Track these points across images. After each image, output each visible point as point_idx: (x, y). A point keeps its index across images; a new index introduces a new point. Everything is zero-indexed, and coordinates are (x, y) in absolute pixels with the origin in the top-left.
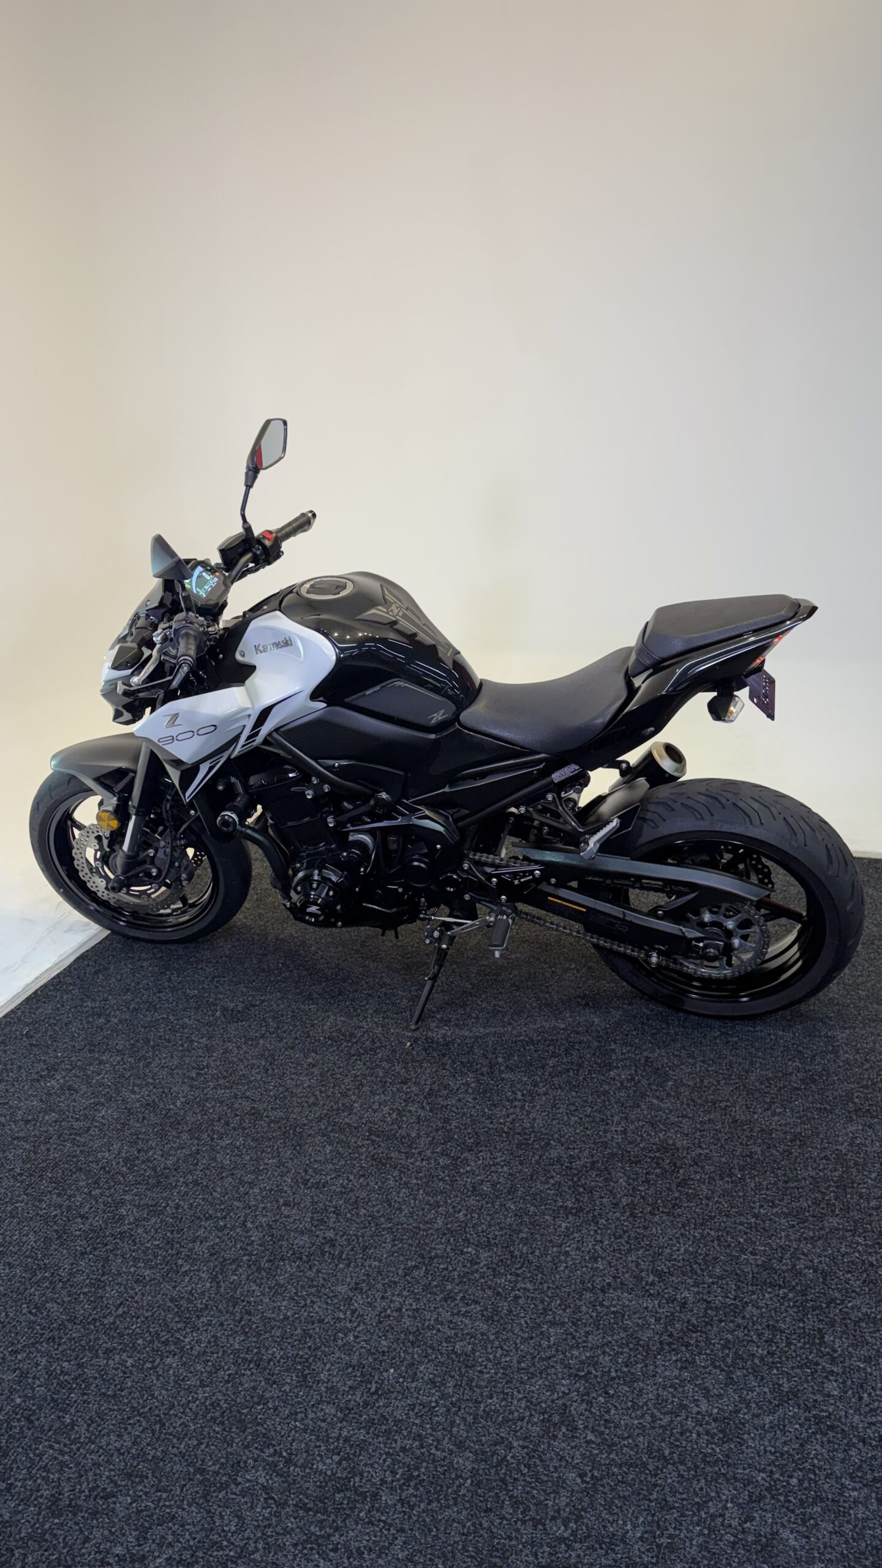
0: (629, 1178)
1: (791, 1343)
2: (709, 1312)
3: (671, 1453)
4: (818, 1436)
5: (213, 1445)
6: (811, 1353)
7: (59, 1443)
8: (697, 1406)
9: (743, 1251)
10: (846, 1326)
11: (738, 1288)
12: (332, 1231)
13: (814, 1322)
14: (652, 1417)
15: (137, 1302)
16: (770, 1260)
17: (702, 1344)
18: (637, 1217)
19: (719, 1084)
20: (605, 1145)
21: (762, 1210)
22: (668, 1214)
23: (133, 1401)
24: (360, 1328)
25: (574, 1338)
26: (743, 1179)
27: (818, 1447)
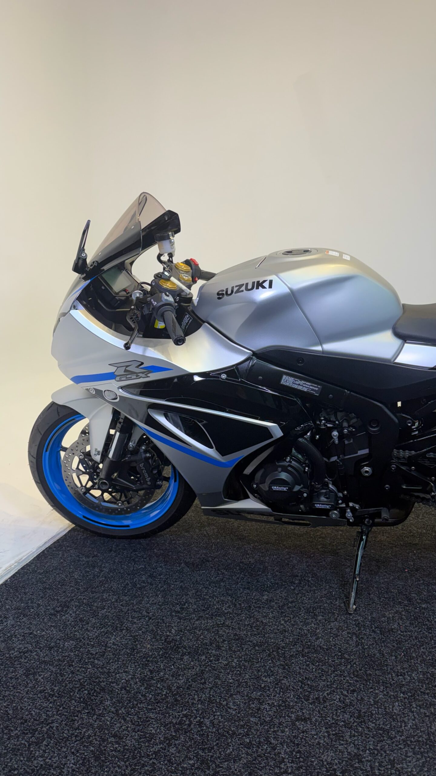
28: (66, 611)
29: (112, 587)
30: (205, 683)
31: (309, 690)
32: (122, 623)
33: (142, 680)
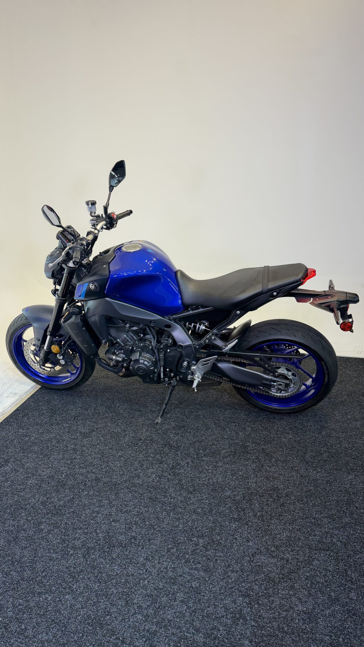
0: (260, 503)
1: (334, 576)
2: (298, 563)
3: (288, 629)
4: (349, 619)
5: (89, 636)
6: (342, 580)
7: (20, 638)
8: (297, 607)
9: (310, 535)
10: (356, 567)
11: (310, 552)
12: (134, 532)
13: (342, 566)
14: (279, 613)
15: (51, 570)
16: (322, 538)
17: (297, 578)
18: (265, 521)
19: (294, 459)
20: (249, 489)
21: (316, 516)
22: (277, 519)
23: (52, 617)
24: (150, 578)
25: (242, 578)
26: (307, 502)
27: (349, 623)
28: (8, 464)
29: (35, 449)
30: (74, 504)
31: (124, 506)
32: (37, 471)
33: (42, 503)
